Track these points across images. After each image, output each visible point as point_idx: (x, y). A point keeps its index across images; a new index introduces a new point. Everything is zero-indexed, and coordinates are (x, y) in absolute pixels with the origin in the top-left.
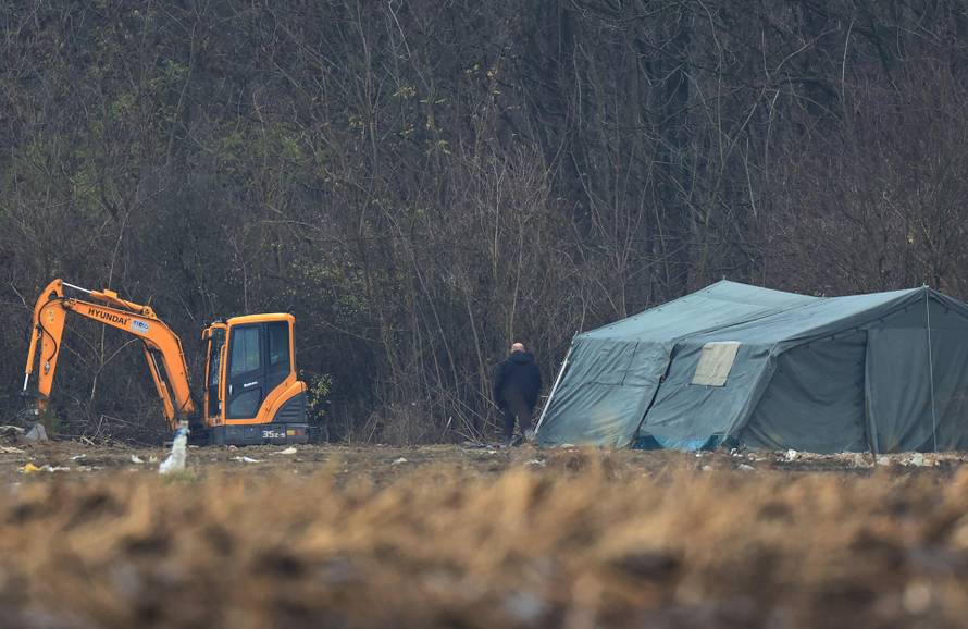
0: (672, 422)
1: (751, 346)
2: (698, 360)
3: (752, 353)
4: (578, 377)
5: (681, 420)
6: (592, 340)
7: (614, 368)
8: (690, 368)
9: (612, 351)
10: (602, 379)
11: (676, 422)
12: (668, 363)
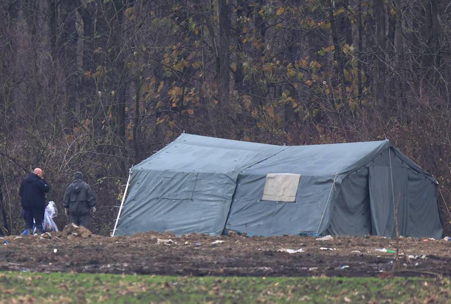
0: (254, 225)
1: (312, 177)
2: (264, 185)
3: (314, 181)
4: (143, 195)
5: (261, 223)
6: (149, 171)
7: (179, 189)
8: (258, 190)
9: (173, 179)
10: (169, 196)
11: (257, 224)
12: (234, 187)
